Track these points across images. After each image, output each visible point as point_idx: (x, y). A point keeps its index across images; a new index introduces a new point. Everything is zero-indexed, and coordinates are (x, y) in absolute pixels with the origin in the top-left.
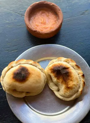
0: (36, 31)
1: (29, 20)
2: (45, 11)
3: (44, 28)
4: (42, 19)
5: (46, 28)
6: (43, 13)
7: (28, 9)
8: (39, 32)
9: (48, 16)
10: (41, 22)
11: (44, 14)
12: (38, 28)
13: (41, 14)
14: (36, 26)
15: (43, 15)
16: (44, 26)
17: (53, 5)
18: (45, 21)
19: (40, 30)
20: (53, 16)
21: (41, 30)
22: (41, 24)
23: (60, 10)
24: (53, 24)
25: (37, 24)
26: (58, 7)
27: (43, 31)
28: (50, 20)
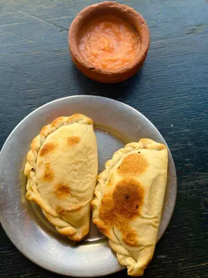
0: (94, 69)
1: (78, 43)
2: (111, 23)
3: (110, 60)
4: (106, 41)
5: (114, 61)
6: (107, 27)
7: (76, 19)
8: (100, 71)
9: (117, 34)
10: (102, 47)
11: (110, 30)
12: (97, 61)
13: (103, 29)
14: (93, 57)
15: (107, 30)
16: (109, 56)
17: (129, 12)
18: (111, 46)
19: (102, 64)
20: (128, 33)
21: (104, 66)
22: (102, 51)
23: (143, 23)
24: (129, 53)
25: (94, 51)
26: (139, 14)
27: (108, 67)
28: (123, 43)
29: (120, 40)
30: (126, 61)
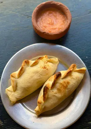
0: (45, 33)
1: (37, 21)
2: (52, 12)
3: (53, 29)
4: (50, 20)
6: (50, 13)
7: (35, 10)
8: (48, 34)
9: (55, 16)
10: (48, 23)
11: (52, 14)
12: (46, 29)
13: (48, 15)
14: (44, 28)
15: (50, 15)
16: (51, 27)
17: (60, 5)
18: (52, 22)
19: (49, 31)
20: (60, 16)
22: (48, 25)
24: (61, 25)
25: (45, 25)
26: (65, 6)
27: (52, 32)
28: (58, 20)
29: (57, 19)
30: (61, 29)
